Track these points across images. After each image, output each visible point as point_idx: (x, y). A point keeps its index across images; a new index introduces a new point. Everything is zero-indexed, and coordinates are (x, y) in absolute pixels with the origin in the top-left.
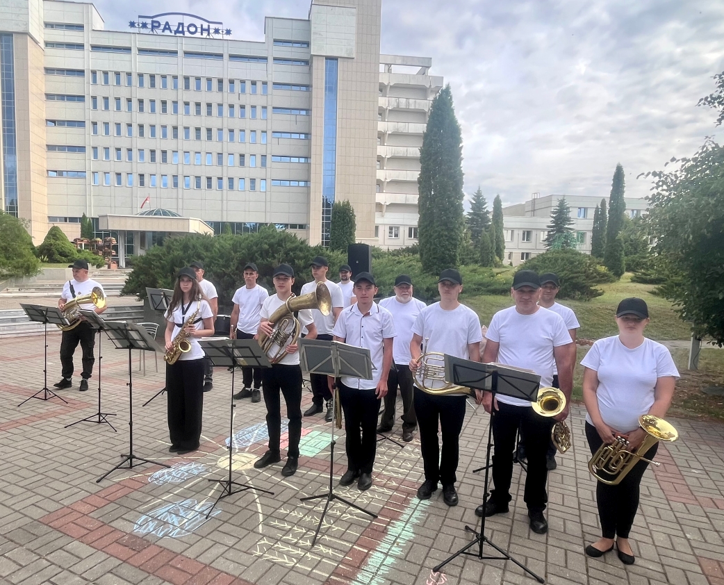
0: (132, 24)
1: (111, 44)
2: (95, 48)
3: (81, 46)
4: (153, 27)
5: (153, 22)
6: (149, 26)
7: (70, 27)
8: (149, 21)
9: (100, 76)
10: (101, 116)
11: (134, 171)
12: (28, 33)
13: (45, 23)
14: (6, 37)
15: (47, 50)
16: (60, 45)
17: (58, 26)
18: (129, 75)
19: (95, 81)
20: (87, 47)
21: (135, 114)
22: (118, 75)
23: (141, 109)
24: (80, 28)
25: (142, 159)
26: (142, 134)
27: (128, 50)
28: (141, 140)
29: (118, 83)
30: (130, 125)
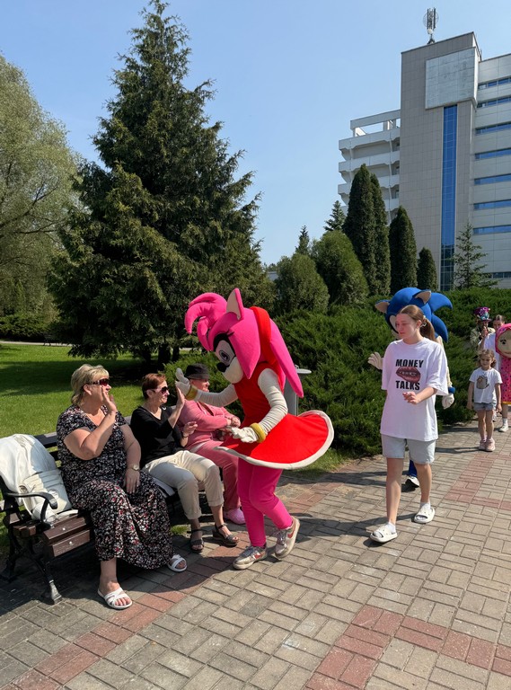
7: (503, 81)
12: (471, 99)
13: (479, 85)
14: (450, 109)
15: (479, 110)
16: (492, 102)
17: (491, 83)
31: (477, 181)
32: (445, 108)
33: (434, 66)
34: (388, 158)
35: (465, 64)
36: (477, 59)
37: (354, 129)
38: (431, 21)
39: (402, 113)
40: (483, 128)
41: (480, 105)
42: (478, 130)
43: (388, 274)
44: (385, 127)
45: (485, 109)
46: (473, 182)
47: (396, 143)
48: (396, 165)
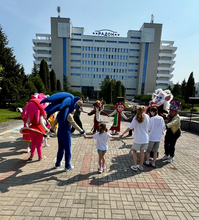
1: (88, 39)
2: (84, 40)
3: (80, 40)
4: (99, 34)
6: (98, 34)
7: (77, 34)
8: (98, 32)
9: (85, 48)
10: (85, 59)
11: (93, 74)
12: (70, 38)
13: (72, 34)
14: (64, 39)
15: (72, 41)
16: (75, 40)
17: (75, 34)
18: (92, 47)
19: (83, 49)
20: (82, 40)
21: (93, 58)
22: (89, 47)
23: (95, 57)
24: (80, 35)
25: (94, 70)
26: (95, 64)
27: (92, 41)
28: (95, 65)
29: (89, 50)
30: (92, 61)
31: (72, 61)
32: (63, 38)
33: (60, 24)
34: (48, 49)
35: (68, 27)
36: (71, 26)
37: (37, 37)
38: (59, 10)
39: (52, 35)
40: (73, 46)
41: (72, 39)
43: (50, 86)
44: (47, 38)
47: (50, 45)
48: (50, 52)
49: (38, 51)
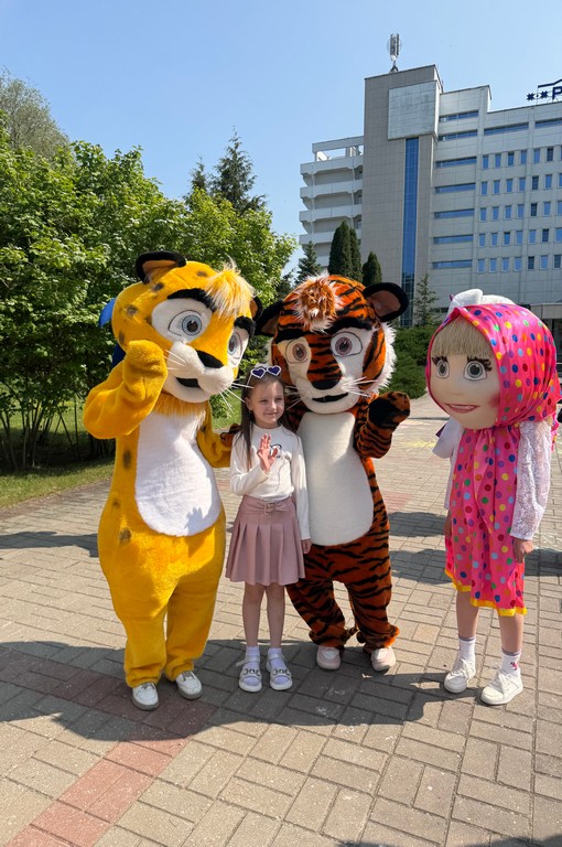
0: (530, 97)
1: (506, 124)
2: (488, 131)
3: (473, 133)
4: (554, 94)
5: (554, 89)
6: (550, 94)
7: (463, 115)
8: (550, 89)
9: (492, 160)
10: (491, 200)
11: (524, 254)
12: (432, 133)
13: (440, 117)
14: (412, 141)
15: (440, 143)
16: (452, 136)
17: (452, 117)
18: (524, 152)
19: (486, 166)
20: (481, 132)
21: (528, 193)
22: (511, 154)
23: (535, 187)
24: (474, 113)
25: (532, 240)
26: (534, 213)
27: (524, 125)
28: (534, 219)
29: (511, 163)
30: (521, 206)
31: (437, 215)
32: (407, 140)
33: (397, 95)
34: (350, 186)
35: (427, 96)
36: (438, 92)
37: (316, 153)
38: (394, 48)
39: (366, 139)
40: (444, 162)
41: (440, 138)
42: (438, 163)
44: (348, 152)
45: (445, 143)
46: (432, 216)
47: (359, 171)
48: (358, 195)
49: (318, 198)
